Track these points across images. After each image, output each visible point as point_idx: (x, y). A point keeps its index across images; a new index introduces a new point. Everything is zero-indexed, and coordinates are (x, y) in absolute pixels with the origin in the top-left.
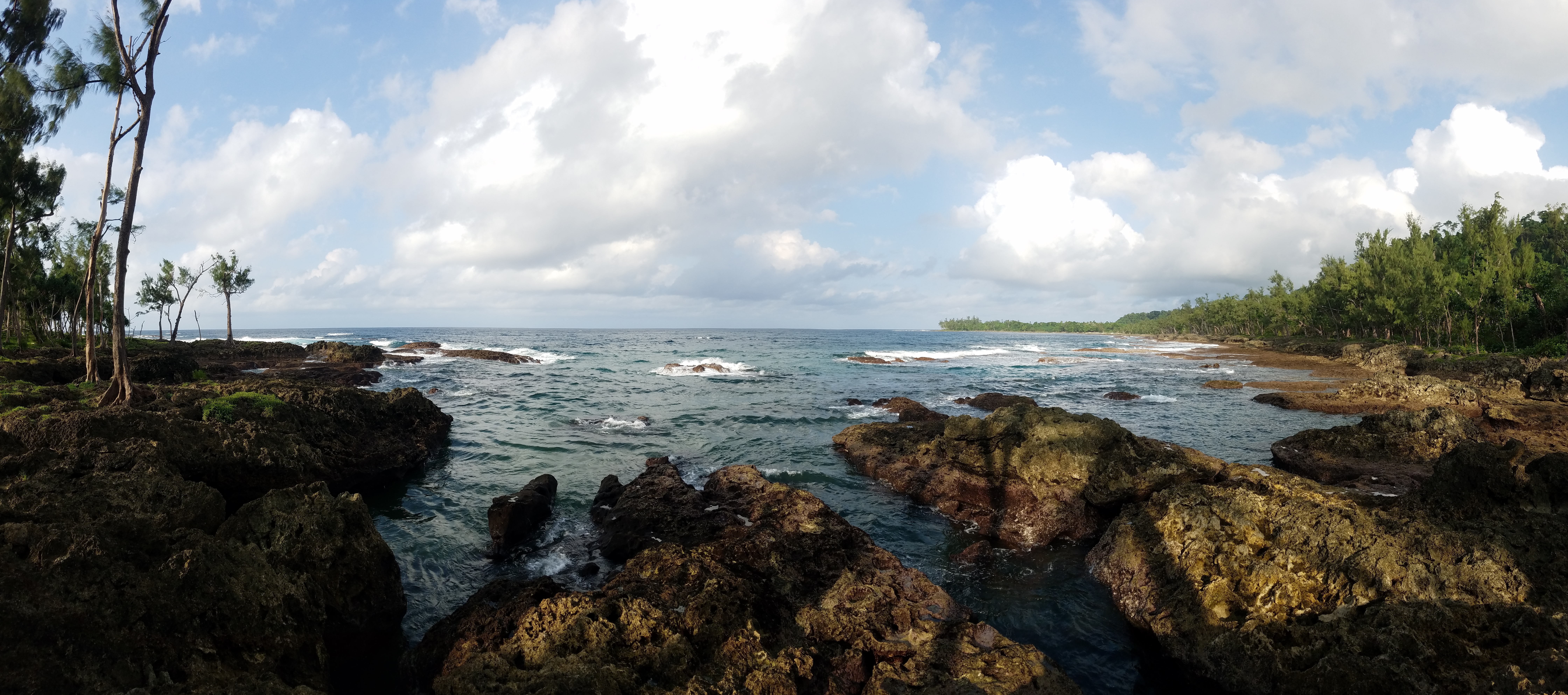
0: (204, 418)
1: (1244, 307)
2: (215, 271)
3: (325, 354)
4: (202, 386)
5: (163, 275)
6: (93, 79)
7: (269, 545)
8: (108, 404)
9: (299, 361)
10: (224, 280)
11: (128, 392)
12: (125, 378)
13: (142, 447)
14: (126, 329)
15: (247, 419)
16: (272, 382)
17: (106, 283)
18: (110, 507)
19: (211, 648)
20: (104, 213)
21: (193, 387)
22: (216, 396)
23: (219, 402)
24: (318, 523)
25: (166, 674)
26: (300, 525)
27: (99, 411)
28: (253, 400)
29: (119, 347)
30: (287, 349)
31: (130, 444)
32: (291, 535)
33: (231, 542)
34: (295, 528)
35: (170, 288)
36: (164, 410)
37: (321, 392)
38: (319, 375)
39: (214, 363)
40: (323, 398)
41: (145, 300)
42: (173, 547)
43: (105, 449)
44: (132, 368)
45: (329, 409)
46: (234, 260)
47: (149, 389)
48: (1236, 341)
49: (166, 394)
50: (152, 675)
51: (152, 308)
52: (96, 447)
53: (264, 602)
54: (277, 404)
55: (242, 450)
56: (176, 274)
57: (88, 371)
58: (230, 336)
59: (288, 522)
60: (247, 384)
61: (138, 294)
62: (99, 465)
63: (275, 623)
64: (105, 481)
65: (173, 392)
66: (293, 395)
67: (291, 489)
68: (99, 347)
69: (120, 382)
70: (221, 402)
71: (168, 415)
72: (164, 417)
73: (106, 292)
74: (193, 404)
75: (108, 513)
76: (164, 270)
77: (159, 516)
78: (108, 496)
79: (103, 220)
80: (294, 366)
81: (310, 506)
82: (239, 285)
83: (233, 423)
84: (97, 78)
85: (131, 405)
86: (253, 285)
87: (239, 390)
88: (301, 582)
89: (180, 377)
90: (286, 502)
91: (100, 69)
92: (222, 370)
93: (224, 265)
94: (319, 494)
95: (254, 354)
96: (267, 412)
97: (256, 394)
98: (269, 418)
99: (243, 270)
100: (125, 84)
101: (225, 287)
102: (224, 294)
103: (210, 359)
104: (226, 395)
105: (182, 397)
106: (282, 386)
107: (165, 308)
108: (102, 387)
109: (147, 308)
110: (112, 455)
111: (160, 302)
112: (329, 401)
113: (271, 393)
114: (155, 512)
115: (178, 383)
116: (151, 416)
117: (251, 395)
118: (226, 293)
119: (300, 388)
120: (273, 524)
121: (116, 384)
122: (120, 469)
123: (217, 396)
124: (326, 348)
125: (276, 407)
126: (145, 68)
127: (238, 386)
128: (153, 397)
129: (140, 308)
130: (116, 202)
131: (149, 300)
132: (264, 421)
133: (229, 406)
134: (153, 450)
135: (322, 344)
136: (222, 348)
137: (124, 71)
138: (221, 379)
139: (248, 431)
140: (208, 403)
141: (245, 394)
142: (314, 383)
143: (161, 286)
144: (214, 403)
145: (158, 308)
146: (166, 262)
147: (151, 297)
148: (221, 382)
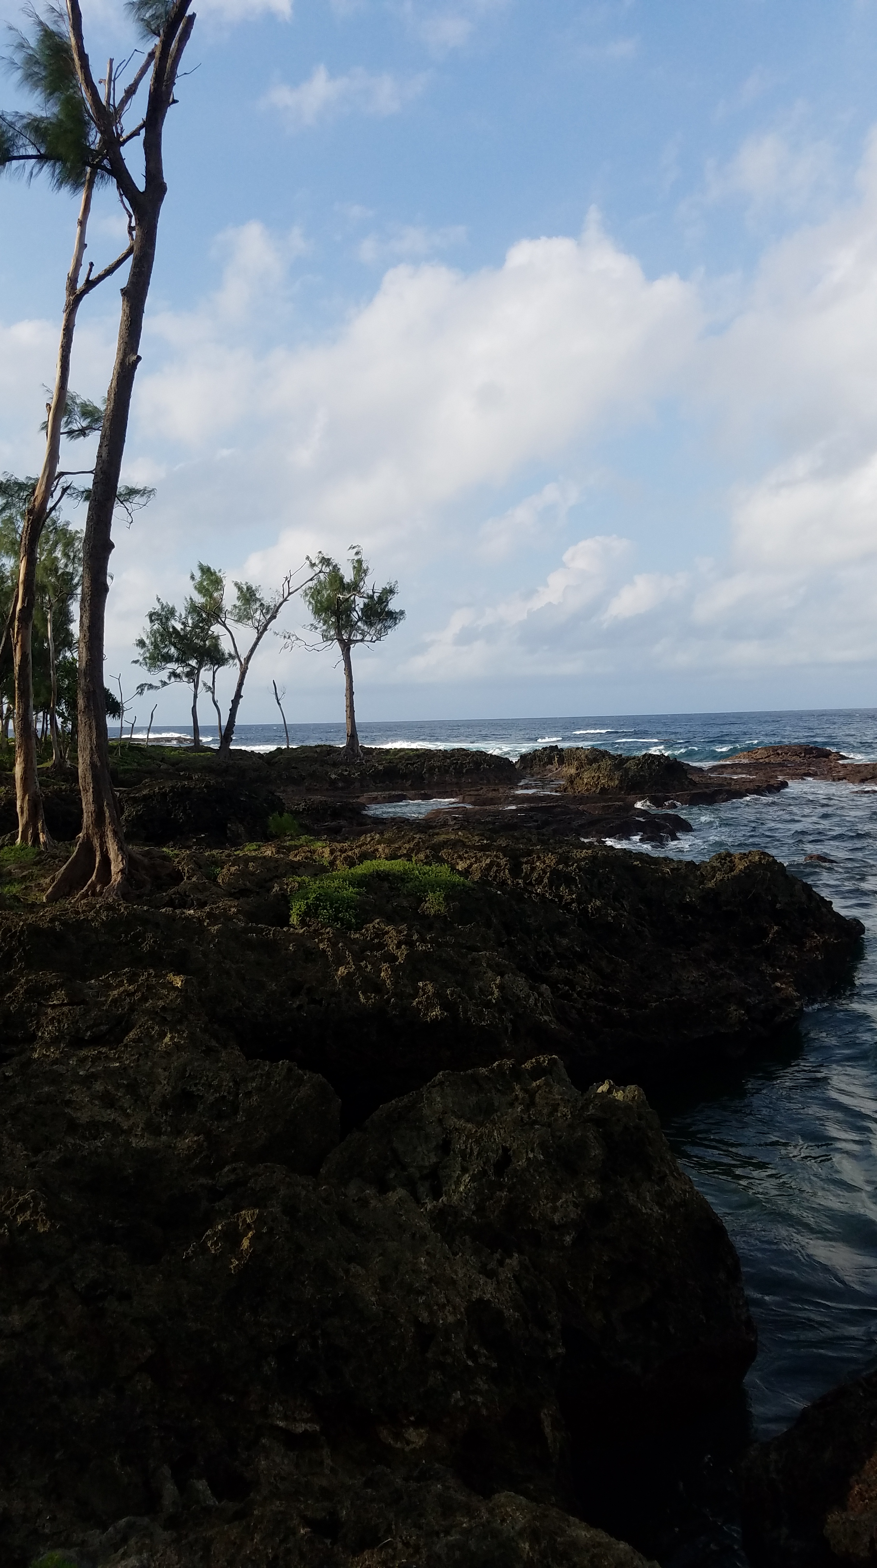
0: (294, 920)
2: (315, 593)
3: (558, 776)
4: (290, 849)
5: (200, 599)
6: (22, 152)
7: (436, 1194)
8: (69, 894)
9: (502, 791)
10: (337, 613)
11: (116, 866)
12: (110, 834)
13: (150, 988)
14: (111, 722)
15: (389, 920)
16: (442, 838)
17: (64, 617)
18: (73, 1127)
19: (306, 1421)
20: (53, 456)
21: (269, 851)
22: (319, 871)
23: (326, 883)
24: (543, 1146)
25: (201, 1485)
26: (506, 1150)
27: (48, 912)
28: (403, 877)
29: (93, 765)
30: (477, 764)
31: (121, 983)
32: (484, 1173)
33: (352, 1191)
34: (493, 1157)
35: (216, 629)
36: (202, 905)
37: (551, 859)
38: (546, 823)
39: (318, 798)
40: (554, 872)
41: (157, 659)
42: (217, 1205)
43: (59, 996)
44: (129, 811)
45: (568, 898)
46: (360, 569)
47: (166, 858)
49: (207, 868)
50: (169, 1490)
51: (174, 674)
52: (38, 993)
53: (424, 1317)
54: (454, 885)
55: (377, 987)
56: (230, 598)
57: (22, 821)
58: (353, 737)
59: (477, 1142)
60: (390, 842)
61: (141, 643)
62: (47, 1032)
63: (449, 1360)
64: (60, 1068)
65: (220, 864)
66: (489, 866)
67: (483, 1070)
68: (49, 764)
69: (96, 843)
70: (330, 884)
71: (210, 915)
72: (200, 921)
73: (64, 640)
74: (269, 890)
75: (70, 1140)
76: (201, 589)
77: (187, 1142)
78: (68, 1103)
79: (51, 474)
80: (492, 801)
81: (527, 1109)
82: (371, 624)
83: (358, 929)
84: (32, 151)
85: (125, 896)
86: (401, 625)
87: (372, 855)
88: (505, 1274)
89: (242, 829)
90: (473, 1099)
91: (36, 128)
92: (336, 814)
93: (336, 577)
94: (547, 1084)
95: (405, 776)
96: (433, 903)
97: (408, 865)
98: (437, 916)
99: (379, 589)
100: (99, 166)
101: (339, 629)
102: (336, 644)
103: (309, 790)
104: (342, 869)
105: (244, 874)
106: (464, 845)
107: (205, 675)
108: (54, 857)
109: (164, 675)
110: (78, 1009)
111: (193, 663)
112: (569, 880)
113: (441, 861)
114: (178, 1133)
115: (236, 843)
116: (172, 919)
117: (398, 865)
118: (341, 641)
119: (504, 850)
120: (445, 1147)
121: (87, 848)
122: (96, 1041)
123: (323, 869)
124: (561, 762)
125: (452, 893)
126: (143, 132)
127: (368, 848)
128: (178, 877)
129: (144, 675)
130: (83, 432)
131: (168, 658)
132: (426, 922)
133: (350, 892)
134: (173, 995)
135: (552, 754)
136: (335, 765)
137: (95, 138)
138: (334, 834)
139: (392, 947)
140: (301, 885)
141: (383, 865)
142: (534, 839)
143: (195, 626)
144: (315, 885)
145: (189, 675)
146: (206, 571)
147: (173, 650)
148: (333, 840)
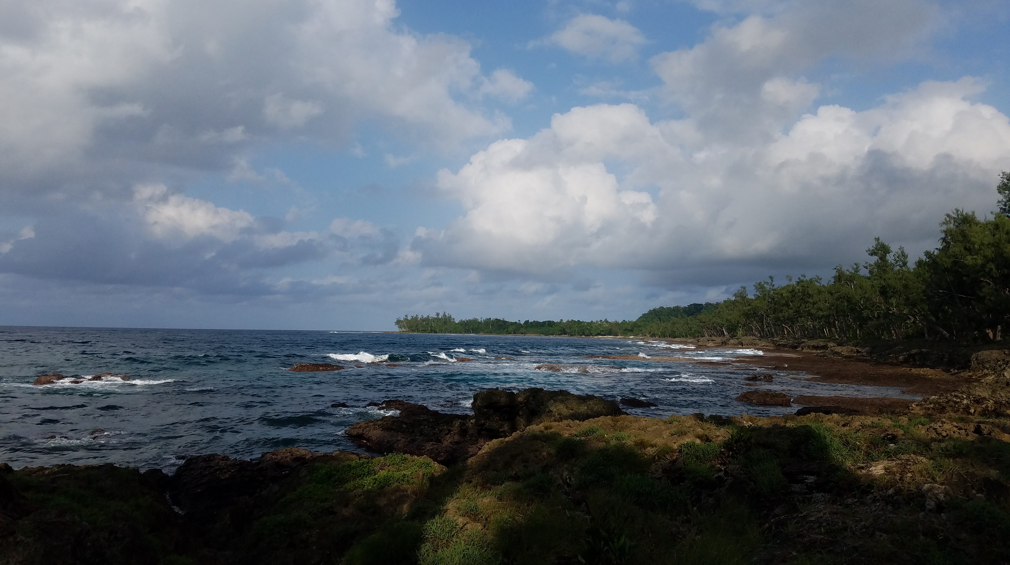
1: (828, 296)
48: (815, 348)
